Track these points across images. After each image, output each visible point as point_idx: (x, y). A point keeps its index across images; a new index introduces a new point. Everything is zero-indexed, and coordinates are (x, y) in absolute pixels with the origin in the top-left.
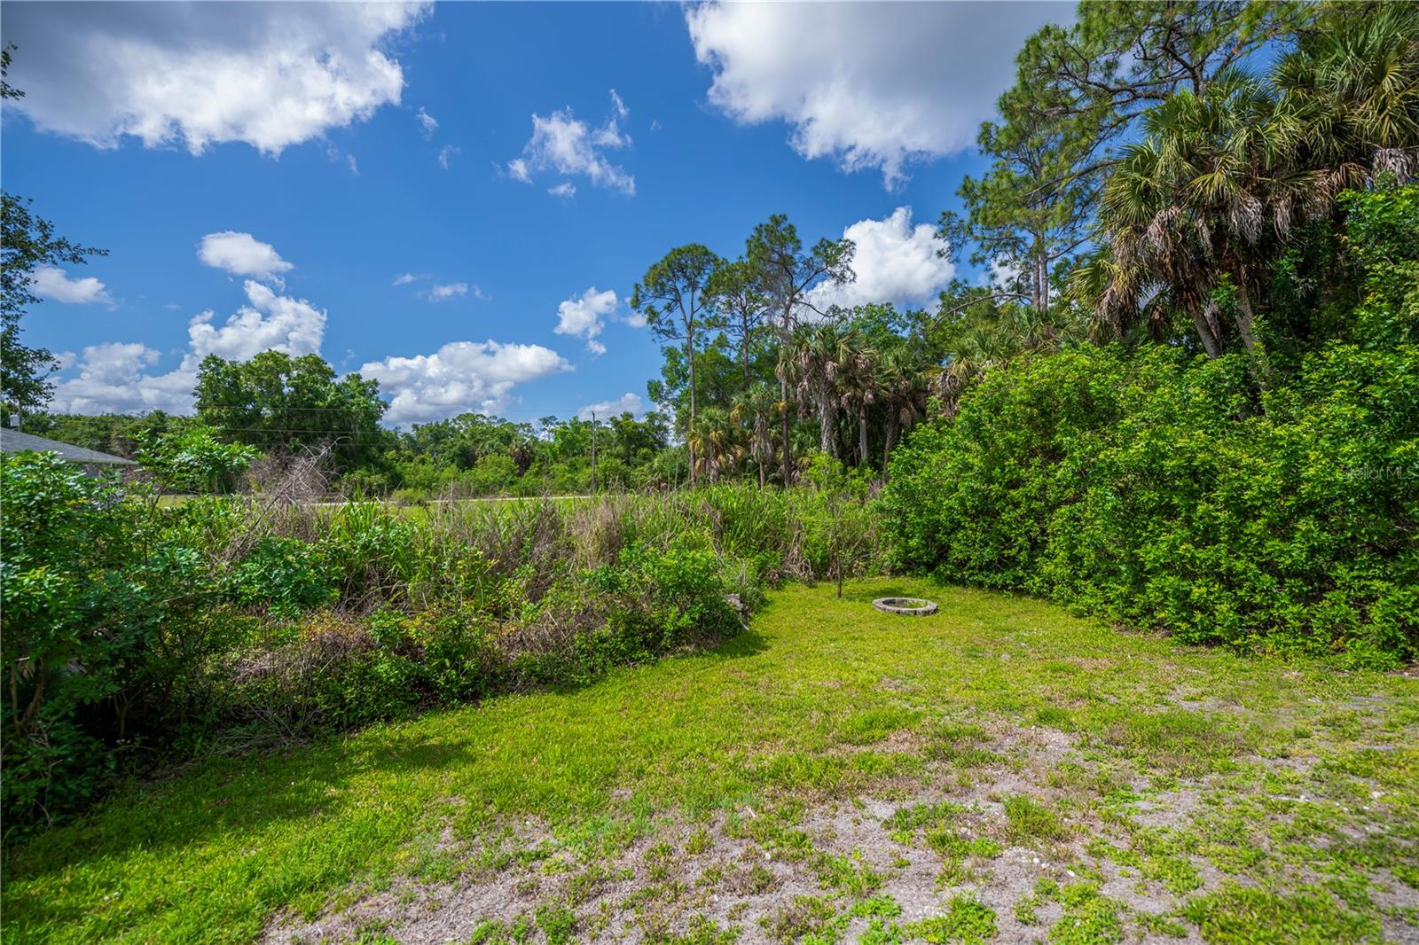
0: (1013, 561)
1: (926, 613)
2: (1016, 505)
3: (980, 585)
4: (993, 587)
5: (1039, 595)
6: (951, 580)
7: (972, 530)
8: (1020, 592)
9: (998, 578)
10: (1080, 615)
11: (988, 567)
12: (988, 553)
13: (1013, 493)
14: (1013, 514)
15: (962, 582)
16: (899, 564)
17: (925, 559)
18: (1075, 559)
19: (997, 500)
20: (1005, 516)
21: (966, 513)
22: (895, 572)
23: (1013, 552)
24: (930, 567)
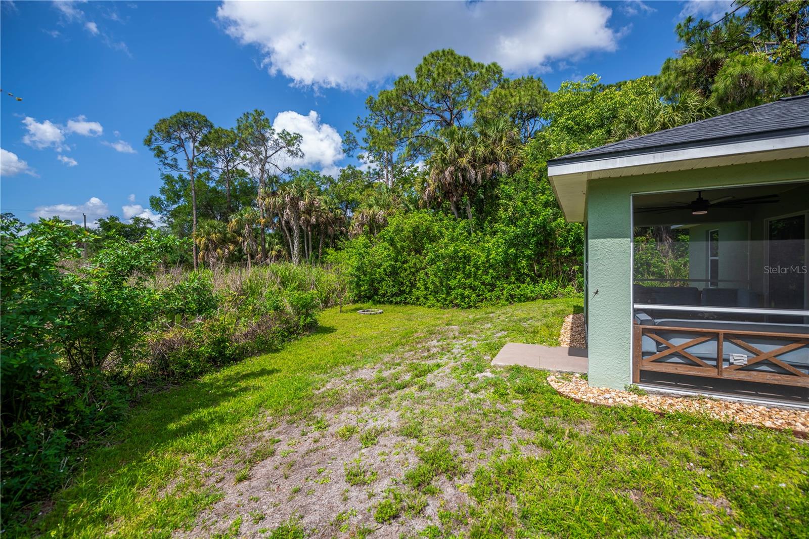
0: (404, 292)
1: (380, 313)
2: (406, 270)
3: (391, 302)
4: (396, 303)
5: (413, 304)
6: (379, 302)
7: (389, 281)
8: (406, 303)
9: (399, 299)
10: (429, 307)
11: (396, 295)
12: (395, 290)
13: (405, 266)
14: (405, 274)
15: (383, 303)
16: (356, 298)
17: (368, 295)
18: (426, 288)
19: (399, 269)
20: (402, 275)
21: (386, 274)
22: (355, 302)
23: (404, 288)
24: (369, 298)
